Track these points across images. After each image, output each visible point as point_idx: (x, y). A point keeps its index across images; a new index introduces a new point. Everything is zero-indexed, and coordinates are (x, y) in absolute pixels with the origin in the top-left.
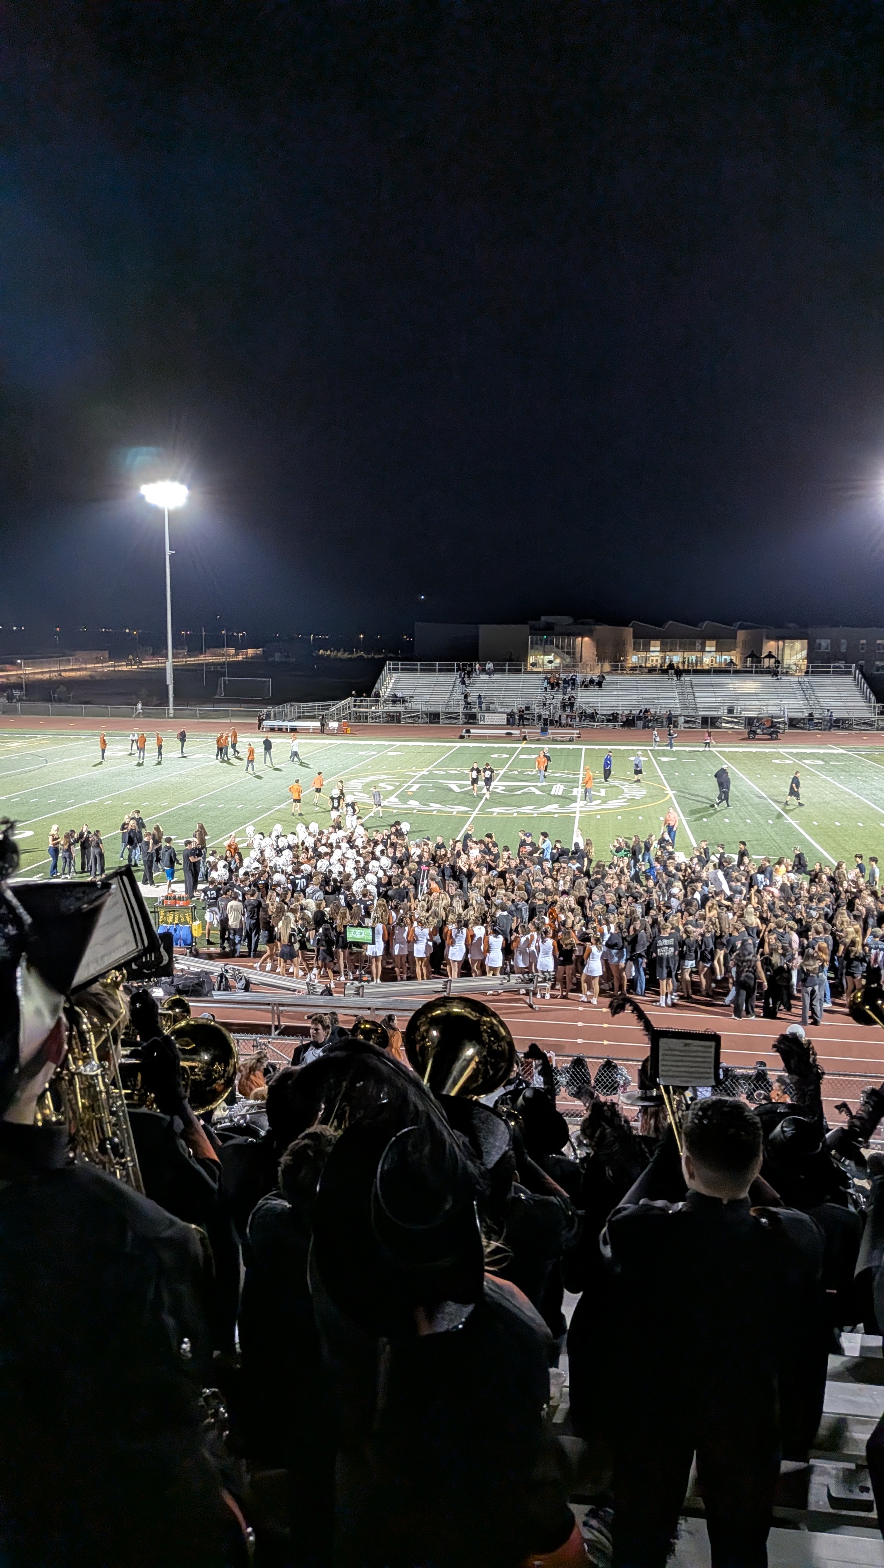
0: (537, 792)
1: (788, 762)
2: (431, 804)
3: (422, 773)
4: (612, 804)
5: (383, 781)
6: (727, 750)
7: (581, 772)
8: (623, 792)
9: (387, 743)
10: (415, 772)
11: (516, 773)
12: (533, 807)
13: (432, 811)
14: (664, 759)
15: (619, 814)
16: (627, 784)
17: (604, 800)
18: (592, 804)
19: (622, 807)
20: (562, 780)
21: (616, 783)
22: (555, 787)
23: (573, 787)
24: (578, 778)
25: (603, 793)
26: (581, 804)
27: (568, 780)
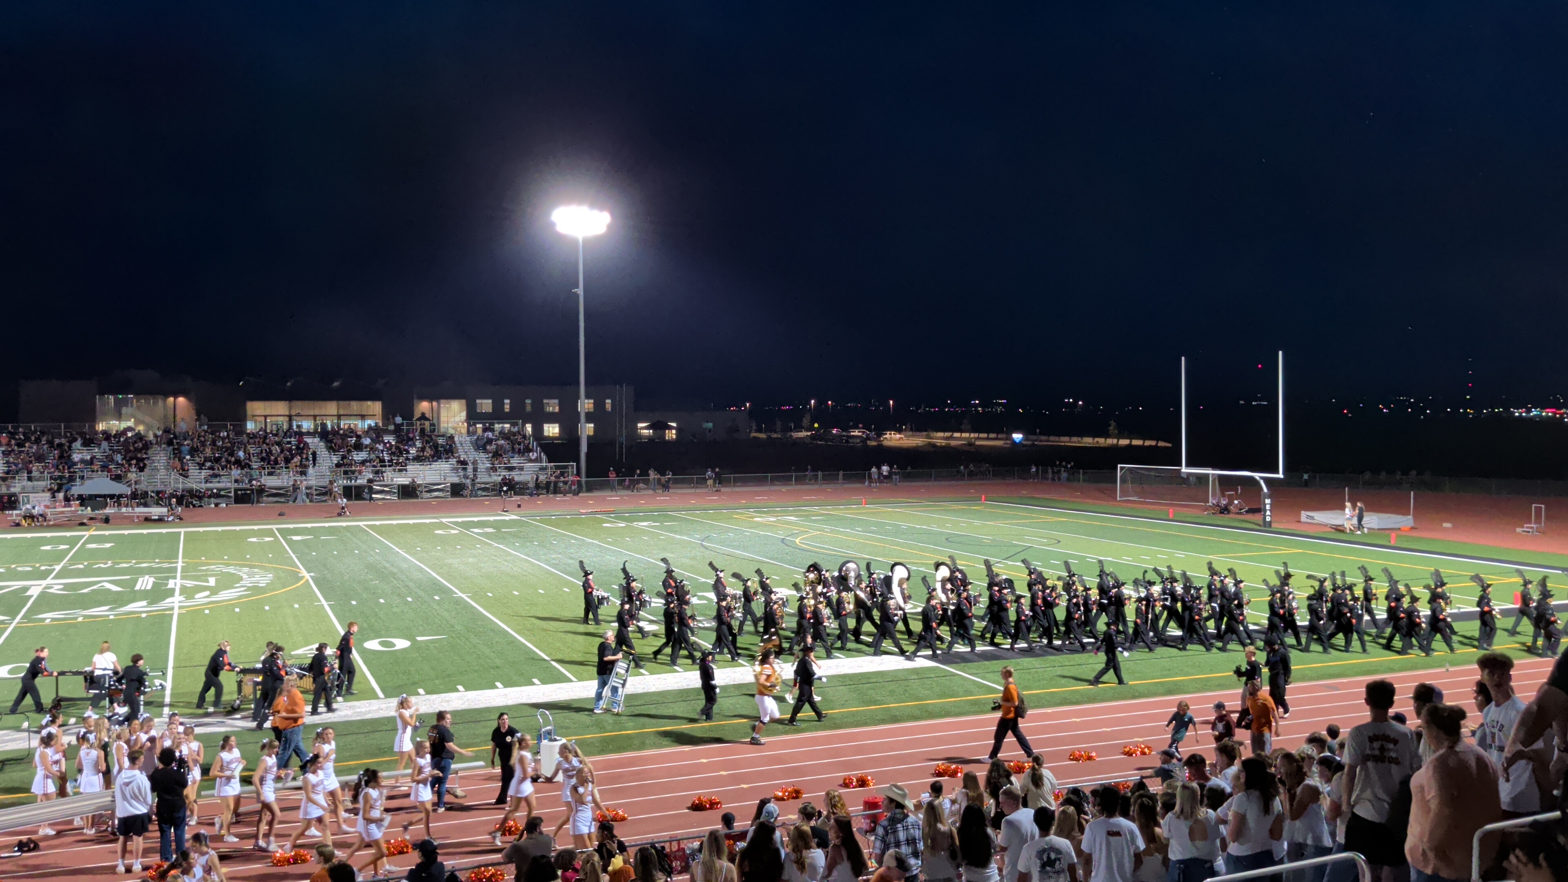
0: (115, 588)
1: (453, 531)
4: (226, 595)
6: (377, 523)
7: (180, 561)
11: (81, 566)
12: (107, 608)
14: (295, 538)
15: (236, 605)
16: (246, 570)
17: (214, 591)
18: (197, 596)
19: (240, 597)
20: (150, 571)
21: (231, 570)
22: (141, 580)
23: (167, 578)
24: (176, 568)
25: (212, 582)
26: (182, 598)
27: (160, 570)
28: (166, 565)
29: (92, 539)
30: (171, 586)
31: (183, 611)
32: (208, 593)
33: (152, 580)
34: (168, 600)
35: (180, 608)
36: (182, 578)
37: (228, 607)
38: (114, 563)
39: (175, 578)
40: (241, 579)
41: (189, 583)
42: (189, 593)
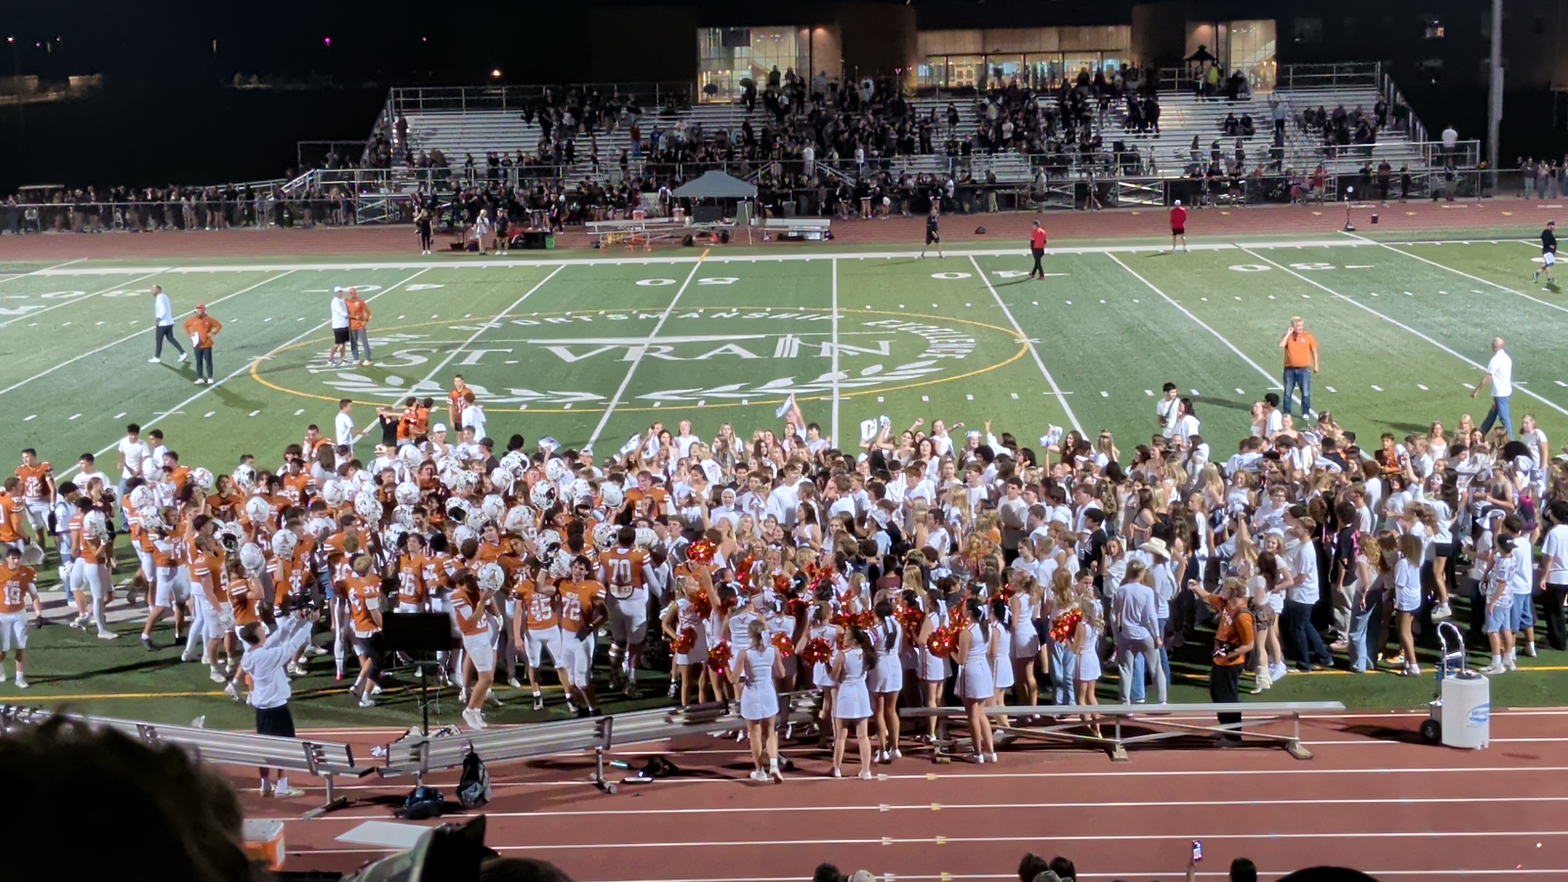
0: (746, 354)
1: (1261, 268)
2: (514, 391)
3: (486, 326)
4: (907, 372)
5: (402, 345)
6: (1134, 249)
7: (835, 310)
8: (927, 345)
9: (402, 266)
10: (473, 324)
11: (696, 316)
12: (737, 387)
13: (519, 404)
14: (1005, 274)
15: (923, 389)
16: (933, 329)
17: (890, 364)
18: (863, 373)
19: (928, 377)
20: (794, 327)
21: (911, 328)
22: (781, 341)
23: (820, 340)
24: (830, 322)
25: (885, 349)
26: (842, 375)
27: (808, 326)
28: (814, 318)
30: (825, 353)
31: (846, 396)
32: (879, 368)
33: (797, 342)
34: (823, 378)
35: (842, 391)
36: (842, 340)
37: (912, 392)
38: (742, 312)
39: (829, 339)
41: (852, 350)
42: (852, 366)
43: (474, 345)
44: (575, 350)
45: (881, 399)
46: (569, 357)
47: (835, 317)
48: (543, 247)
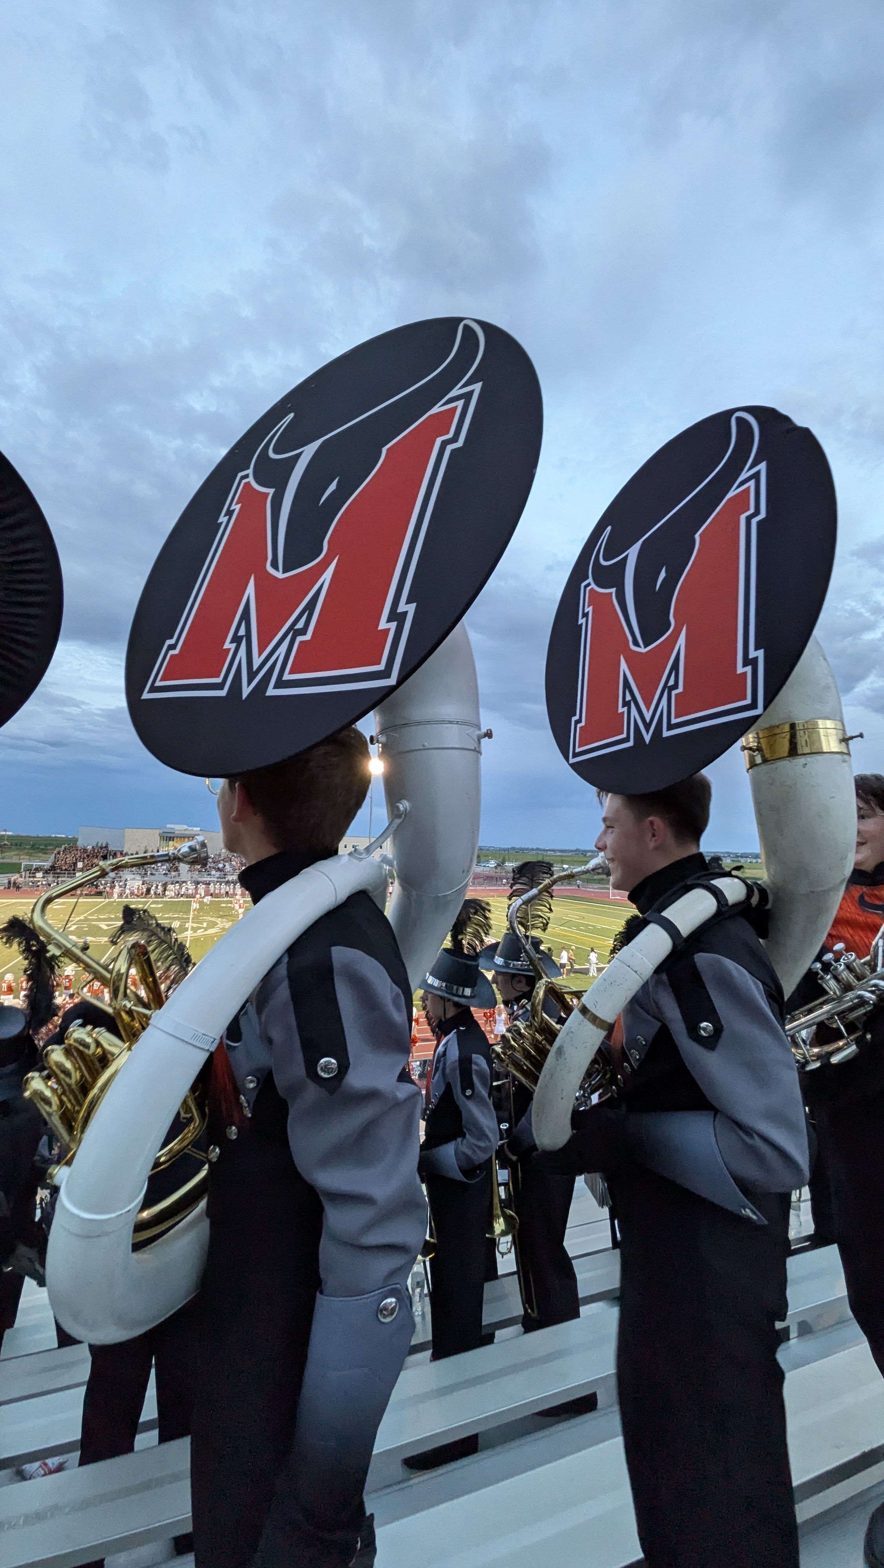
15: (215, 937)
16: (220, 919)
17: (206, 929)
18: (198, 931)
19: (217, 933)
20: (178, 919)
21: (214, 919)
22: (174, 923)
23: (185, 922)
24: (189, 918)
25: (205, 925)
26: (192, 932)
27: (183, 918)
28: (185, 916)
29: (153, 903)
30: (187, 926)
31: (192, 938)
32: (203, 930)
33: (179, 923)
34: (186, 933)
35: (191, 937)
36: (192, 922)
37: (212, 937)
39: (189, 922)
40: (218, 924)
41: (195, 925)
42: (195, 930)
43: (74, 924)
44: (108, 925)
45: (202, 939)
46: (105, 928)
47: (191, 916)
48: (102, 895)
